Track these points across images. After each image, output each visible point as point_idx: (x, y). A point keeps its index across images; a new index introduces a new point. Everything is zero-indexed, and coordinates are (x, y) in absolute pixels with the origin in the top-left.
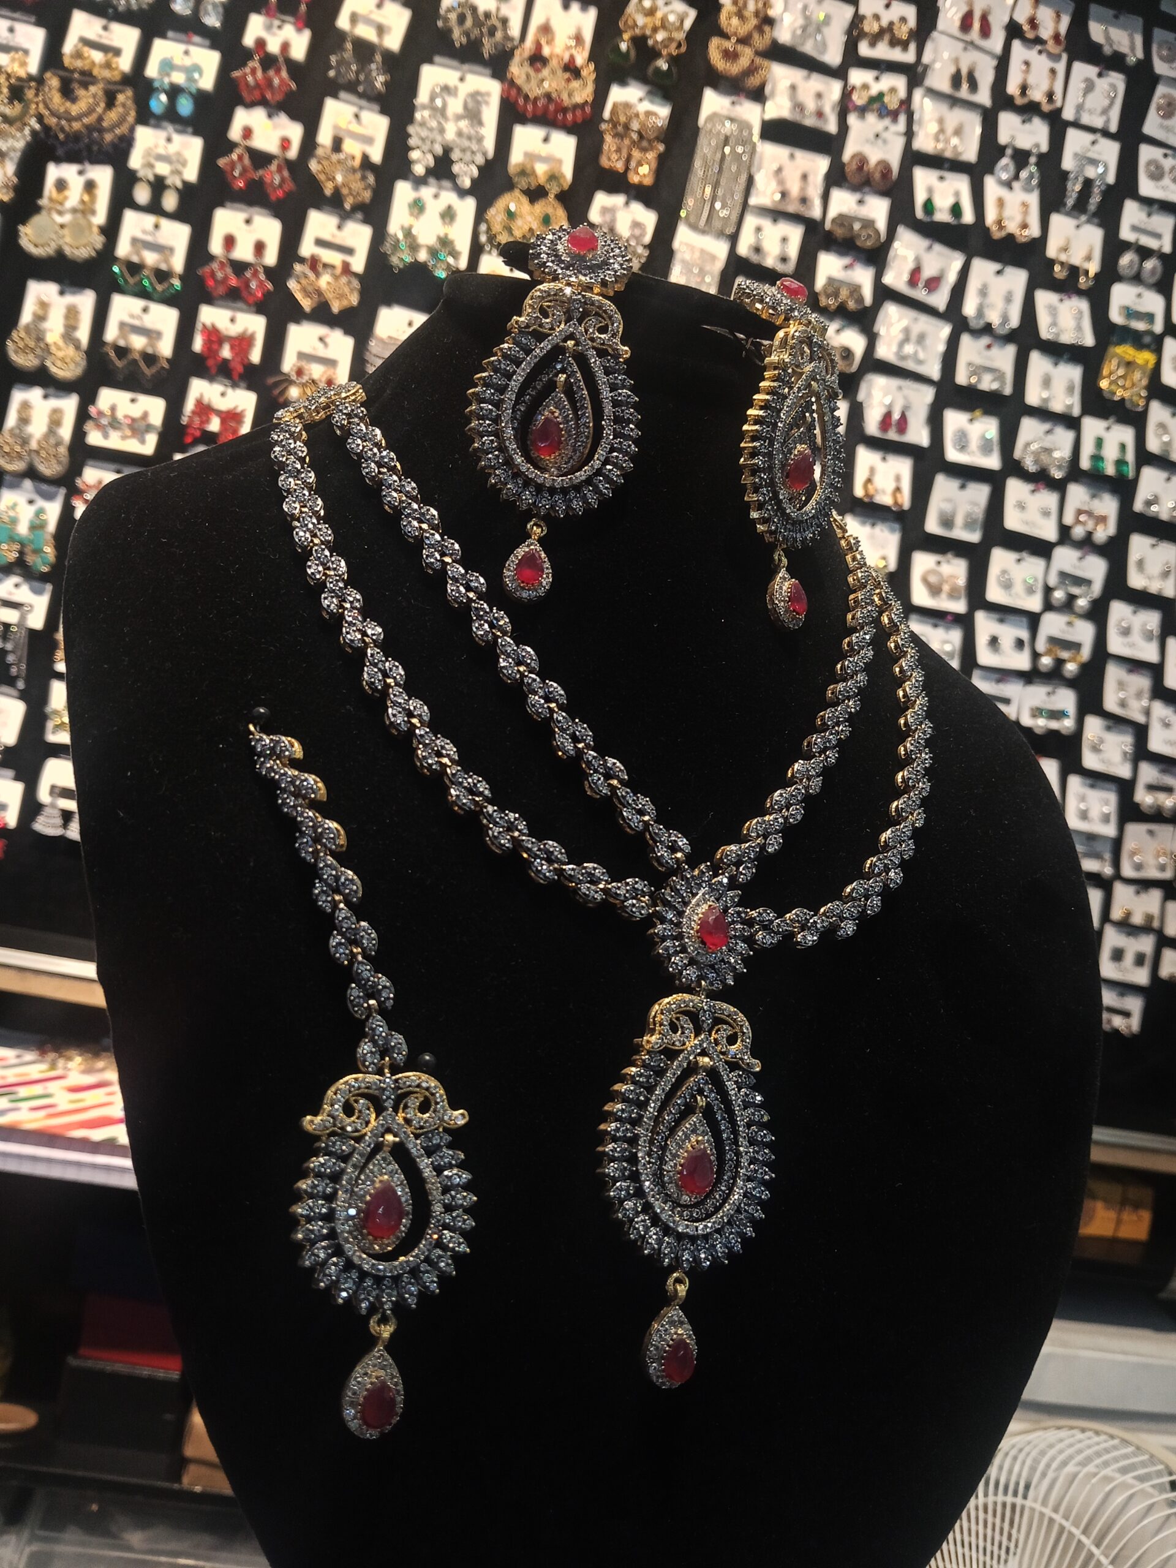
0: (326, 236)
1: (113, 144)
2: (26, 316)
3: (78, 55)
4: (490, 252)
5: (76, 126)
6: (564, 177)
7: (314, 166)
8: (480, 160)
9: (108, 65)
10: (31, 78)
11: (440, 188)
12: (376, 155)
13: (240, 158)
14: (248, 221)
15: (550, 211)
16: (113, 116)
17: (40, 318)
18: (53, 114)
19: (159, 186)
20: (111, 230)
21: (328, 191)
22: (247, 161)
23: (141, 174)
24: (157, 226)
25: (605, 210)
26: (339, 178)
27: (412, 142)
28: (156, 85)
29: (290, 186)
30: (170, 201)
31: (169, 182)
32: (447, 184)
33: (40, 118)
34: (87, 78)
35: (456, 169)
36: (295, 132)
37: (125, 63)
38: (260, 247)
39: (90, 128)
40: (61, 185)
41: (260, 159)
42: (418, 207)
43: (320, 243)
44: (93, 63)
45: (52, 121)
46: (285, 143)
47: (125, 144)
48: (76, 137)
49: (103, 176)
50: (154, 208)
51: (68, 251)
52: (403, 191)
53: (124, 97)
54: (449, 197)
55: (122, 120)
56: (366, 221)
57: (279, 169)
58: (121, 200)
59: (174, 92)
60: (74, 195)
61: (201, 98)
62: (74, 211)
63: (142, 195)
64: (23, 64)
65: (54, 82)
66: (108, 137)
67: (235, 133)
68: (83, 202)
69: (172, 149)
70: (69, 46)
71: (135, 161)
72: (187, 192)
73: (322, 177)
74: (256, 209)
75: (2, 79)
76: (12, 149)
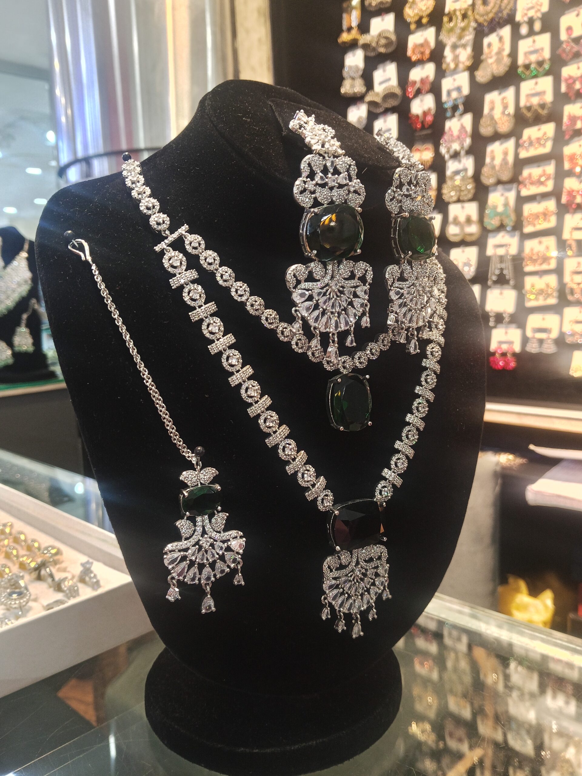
1: (508, 15)
2: (486, 111)
5: (491, 15)
10: (469, 6)
14: (578, 15)
16: (506, 1)
17: (492, 109)
18: (482, 16)
19: (531, 22)
20: (514, 54)
23: (522, 21)
24: (534, 41)
30: (537, 26)
31: (535, 17)
33: (476, 21)
39: (496, 14)
40: (489, 45)
45: (481, 20)
47: (513, 11)
48: (492, 20)
49: (506, 31)
50: (531, 33)
51: (496, 73)
55: (510, 1)
58: (516, 36)
60: (496, 46)
62: (496, 54)
63: (524, 30)
66: (505, 13)
68: (499, 48)
71: (519, 17)
72: (545, 17)
75: (458, 13)
76: (468, 41)
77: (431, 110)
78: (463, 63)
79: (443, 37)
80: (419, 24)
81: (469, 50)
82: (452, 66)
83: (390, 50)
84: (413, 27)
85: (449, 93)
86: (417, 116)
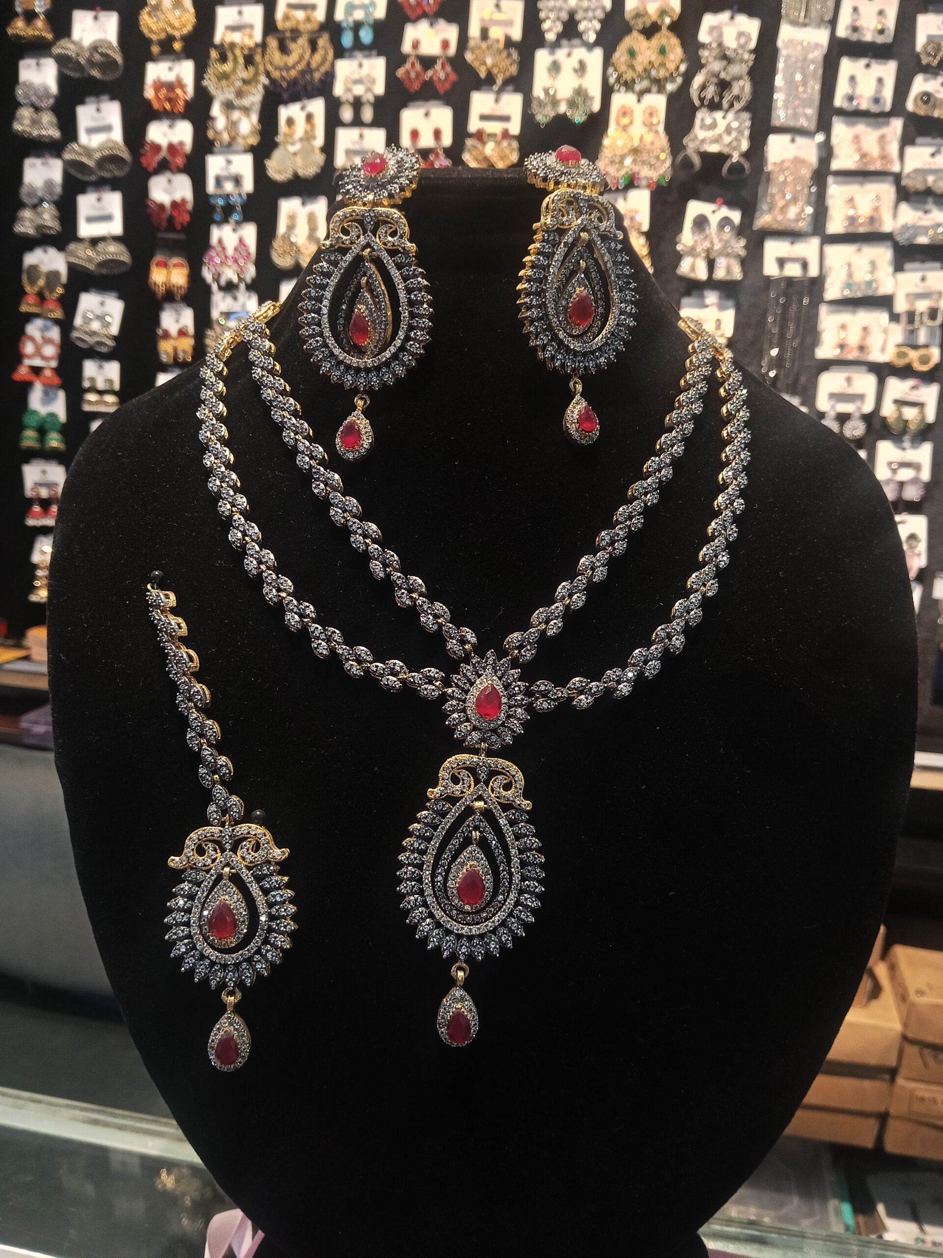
0: (487, 111)
1: (322, 81)
2: (282, 228)
3: (286, 17)
4: (619, 91)
5: (293, 73)
6: (673, 10)
7: (469, 56)
8: (600, 14)
9: (308, 19)
10: (257, 45)
11: (572, 46)
12: (517, 34)
13: (413, 65)
14: (427, 115)
15: (664, 41)
16: (317, 58)
17: (291, 228)
18: (276, 68)
19: (357, 104)
20: (329, 148)
21: (483, 75)
22: (418, 67)
23: (344, 99)
24: (361, 136)
25: (712, 29)
26: (489, 61)
27: (542, 15)
28: (344, 25)
29: (453, 77)
30: (368, 114)
31: (364, 100)
32: (576, 41)
33: (268, 74)
34: (296, 33)
35: (582, 27)
36: (451, 32)
37: (320, 15)
38: (437, 134)
39: (303, 73)
40: (290, 122)
41: (428, 62)
42: (555, 67)
43: (484, 118)
44: (298, 22)
45: (276, 74)
46: (445, 44)
47: (329, 78)
48: (294, 82)
49: (317, 106)
50: (357, 122)
51: (301, 173)
52: (542, 58)
53: (323, 41)
54: (580, 53)
55: (324, 60)
56: (516, 90)
57: (443, 67)
58: (333, 122)
59: (357, 26)
60: (300, 127)
61: (378, 27)
62: (301, 140)
63: (347, 114)
64: (251, 36)
65: (273, 43)
66: (317, 76)
67: (407, 47)
68: (306, 132)
69: (364, 72)
70: (280, 13)
71: (339, 90)
72: (379, 103)
73: (476, 64)
74: (432, 102)
75: (238, 52)
76: (253, 104)
77: (187, 202)
78: (244, 138)
79: (209, 83)
80: (167, 49)
81: (255, 118)
82: (226, 137)
83: (110, 77)
84: (155, 49)
85: (219, 181)
86: (161, 207)
